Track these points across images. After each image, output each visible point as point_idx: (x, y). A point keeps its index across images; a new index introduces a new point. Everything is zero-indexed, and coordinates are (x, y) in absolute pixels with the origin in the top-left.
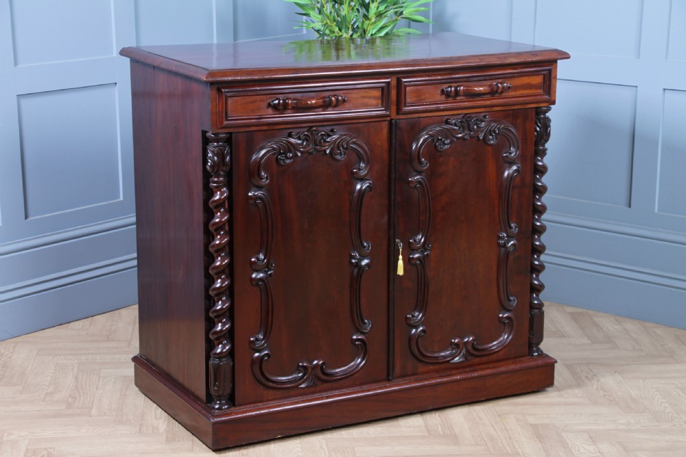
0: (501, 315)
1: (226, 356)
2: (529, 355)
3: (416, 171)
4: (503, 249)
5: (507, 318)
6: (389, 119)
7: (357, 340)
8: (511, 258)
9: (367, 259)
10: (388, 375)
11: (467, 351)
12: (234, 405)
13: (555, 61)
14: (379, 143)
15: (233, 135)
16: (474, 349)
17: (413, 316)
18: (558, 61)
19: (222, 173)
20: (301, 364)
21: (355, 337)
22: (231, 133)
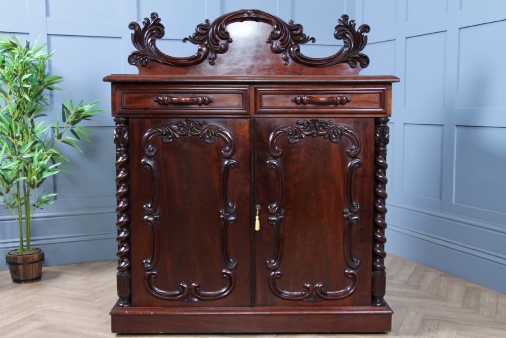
0: (347, 271)
1: (126, 270)
2: (372, 304)
3: (272, 157)
4: (347, 222)
5: (351, 274)
6: (248, 116)
7: (225, 273)
8: (355, 229)
9: (234, 216)
10: (251, 303)
11: (317, 294)
12: (131, 306)
13: (390, 84)
14: (242, 134)
15: (130, 119)
16: (322, 293)
17: (270, 262)
18: (393, 84)
19: (122, 145)
20: (181, 284)
21: (224, 271)
22: (128, 118)
